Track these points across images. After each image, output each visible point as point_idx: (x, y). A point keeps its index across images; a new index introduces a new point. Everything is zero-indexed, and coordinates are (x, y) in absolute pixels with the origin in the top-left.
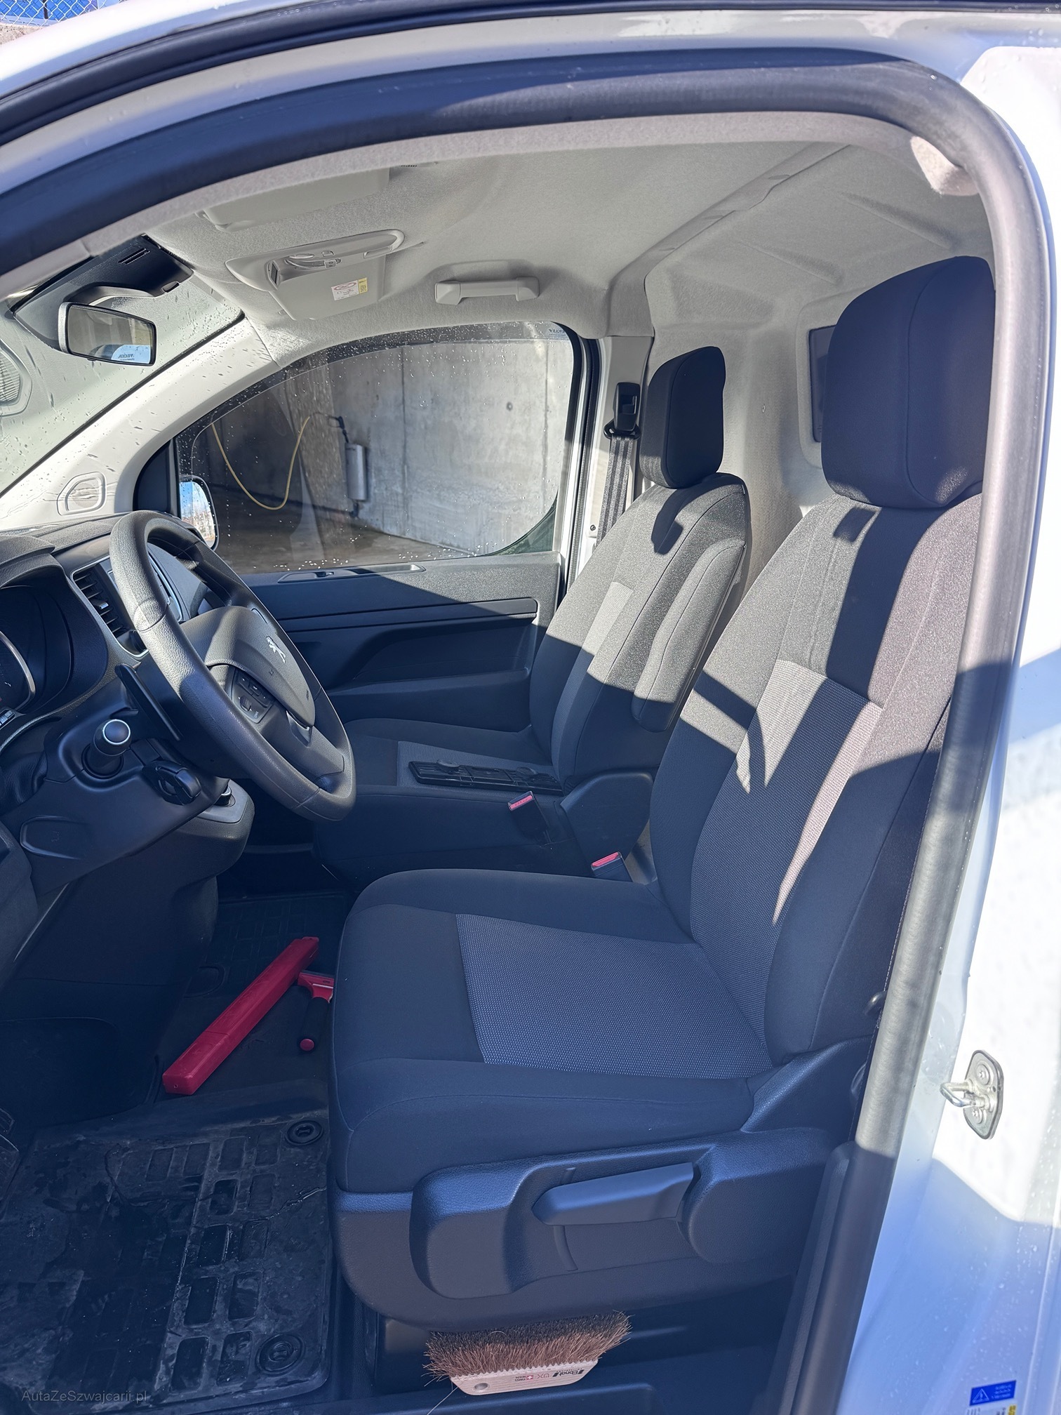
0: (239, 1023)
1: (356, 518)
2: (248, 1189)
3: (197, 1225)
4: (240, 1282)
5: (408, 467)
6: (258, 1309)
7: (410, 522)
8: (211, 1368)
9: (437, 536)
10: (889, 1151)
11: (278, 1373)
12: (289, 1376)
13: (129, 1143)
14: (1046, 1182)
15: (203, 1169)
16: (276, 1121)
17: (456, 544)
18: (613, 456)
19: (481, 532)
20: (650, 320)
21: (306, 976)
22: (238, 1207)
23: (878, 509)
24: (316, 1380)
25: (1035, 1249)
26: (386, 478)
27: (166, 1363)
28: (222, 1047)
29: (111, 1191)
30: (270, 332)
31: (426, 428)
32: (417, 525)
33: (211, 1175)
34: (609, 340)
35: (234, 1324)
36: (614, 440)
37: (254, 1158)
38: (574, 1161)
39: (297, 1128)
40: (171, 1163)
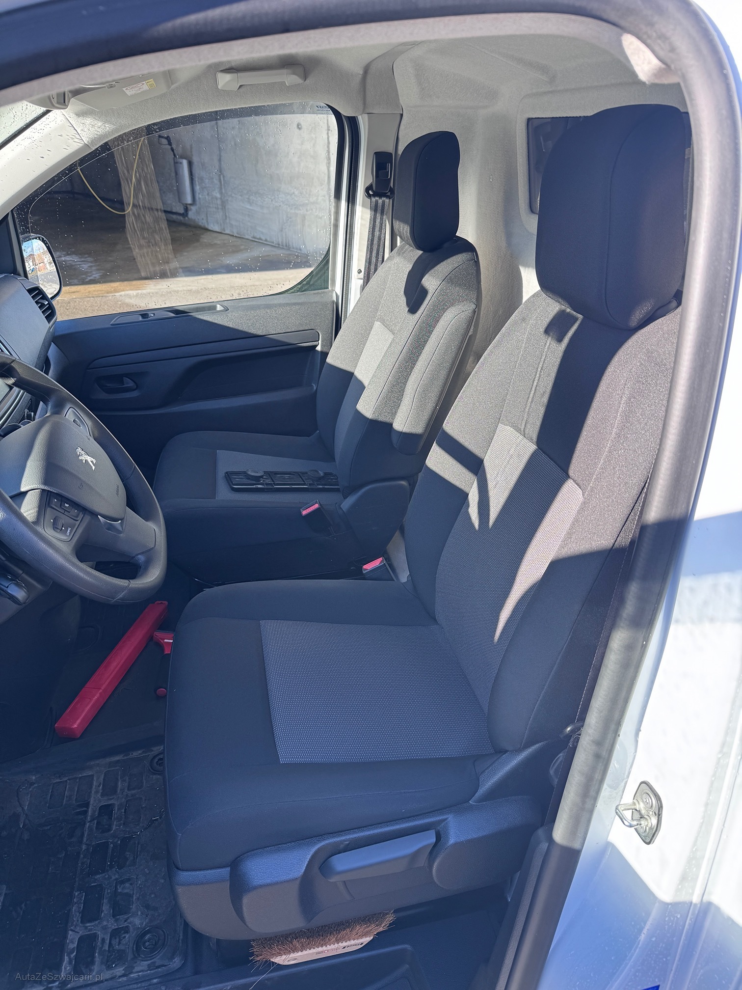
0: (110, 679)
1: (186, 218)
2: (123, 811)
3: (87, 843)
4: (120, 887)
5: (224, 177)
6: (134, 907)
7: (228, 221)
8: (101, 957)
9: (249, 232)
10: (576, 846)
11: (149, 959)
12: (157, 960)
13: (34, 778)
14: (690, 879)
15: (89, 796)
16: (140, 754)
17: (264, 239)
18: (373, 213)
19: (282, 229)
20: (399, 100)
21: (158, 634)
22: (116, 826)
23: (580, 317)
24: (177, 962)
25: (679, 916)
26: (207, 186)
27: (69, 955)
28: (98, 699)
29: (22, 818)
30: (80, 119)
31: (235, 144)
32: (234, 223)
33: (96, 800)
34: (366, 116)
35: (116, 920)
36: (374, 199)
37: (126, 784)
38: (348, 837)
39: (156, 760)
40: (66, 792)
